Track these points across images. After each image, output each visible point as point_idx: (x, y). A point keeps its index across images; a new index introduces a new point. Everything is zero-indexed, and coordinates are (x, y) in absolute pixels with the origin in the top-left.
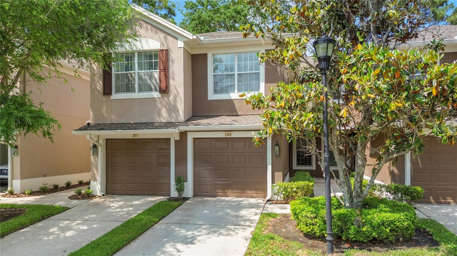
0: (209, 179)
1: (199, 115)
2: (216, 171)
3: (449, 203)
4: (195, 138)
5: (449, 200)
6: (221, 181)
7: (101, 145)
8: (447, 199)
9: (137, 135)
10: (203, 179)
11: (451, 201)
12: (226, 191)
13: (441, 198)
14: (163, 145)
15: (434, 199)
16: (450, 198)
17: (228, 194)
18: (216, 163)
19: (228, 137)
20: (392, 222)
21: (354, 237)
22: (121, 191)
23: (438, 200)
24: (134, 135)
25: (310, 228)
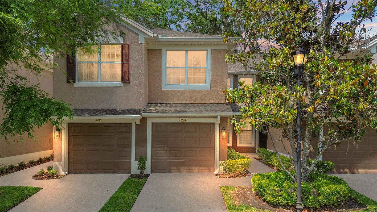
0: (165, 158)
1: (154, 103)
2: (171, 151)
3: (346, 173)
4: (153, 123)
5: (346, 171)
6: (176, 159)
7: (64, 129)
8: (345, 170)
9: (100, 120)
10: (159, 158)
11: (348, 171)
12: (180, 168)
13: (341, 169)
14: (124, 129)
15: (336, 170)
16: (347, 169)
17: (181, 170)
18: (171, 144)
19: (183, 122)
20: (338, 192)
21: (312, 205)
22: (82, 170)
23: (339, 171)
24: (98, 120)
25: (276, 198)
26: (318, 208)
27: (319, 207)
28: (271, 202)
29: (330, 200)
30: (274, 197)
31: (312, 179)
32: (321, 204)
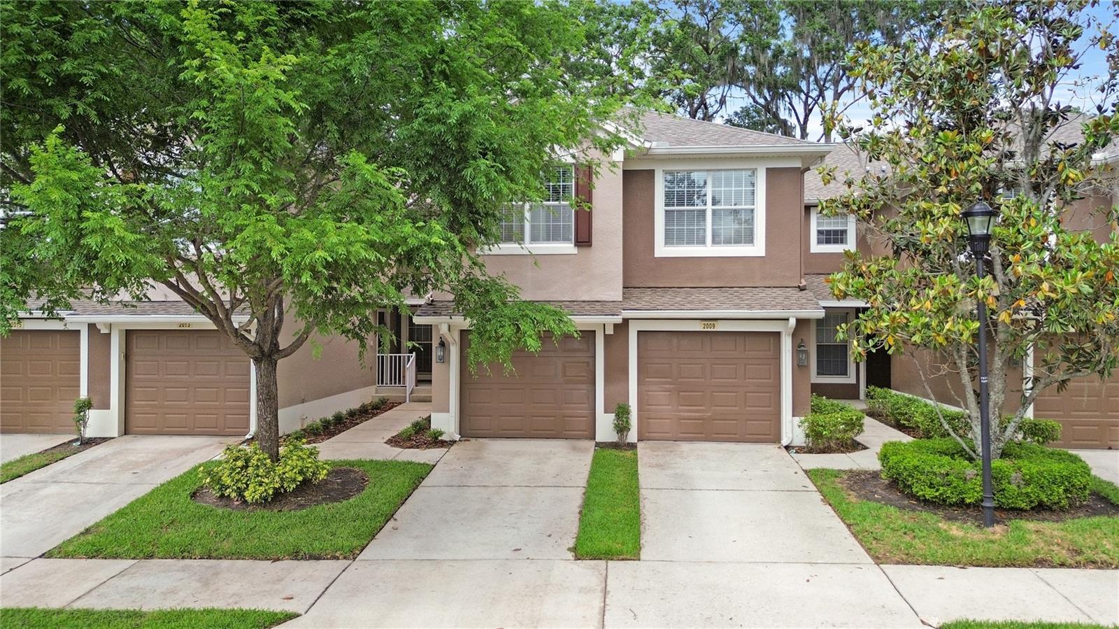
0: (666, 407)
1: (637, 286)
2: (680, 394)
4: (642, 332)
17: (704, 435)
18: (680, 378)
19: (709, 330)
25: (937, 490)
26: (1026, 511)
27: (1028, 508)
28: (927, 497)
29: (1051, 495)
30: (934, 488)
31: (1011, 455)
32: (1031, 502)
